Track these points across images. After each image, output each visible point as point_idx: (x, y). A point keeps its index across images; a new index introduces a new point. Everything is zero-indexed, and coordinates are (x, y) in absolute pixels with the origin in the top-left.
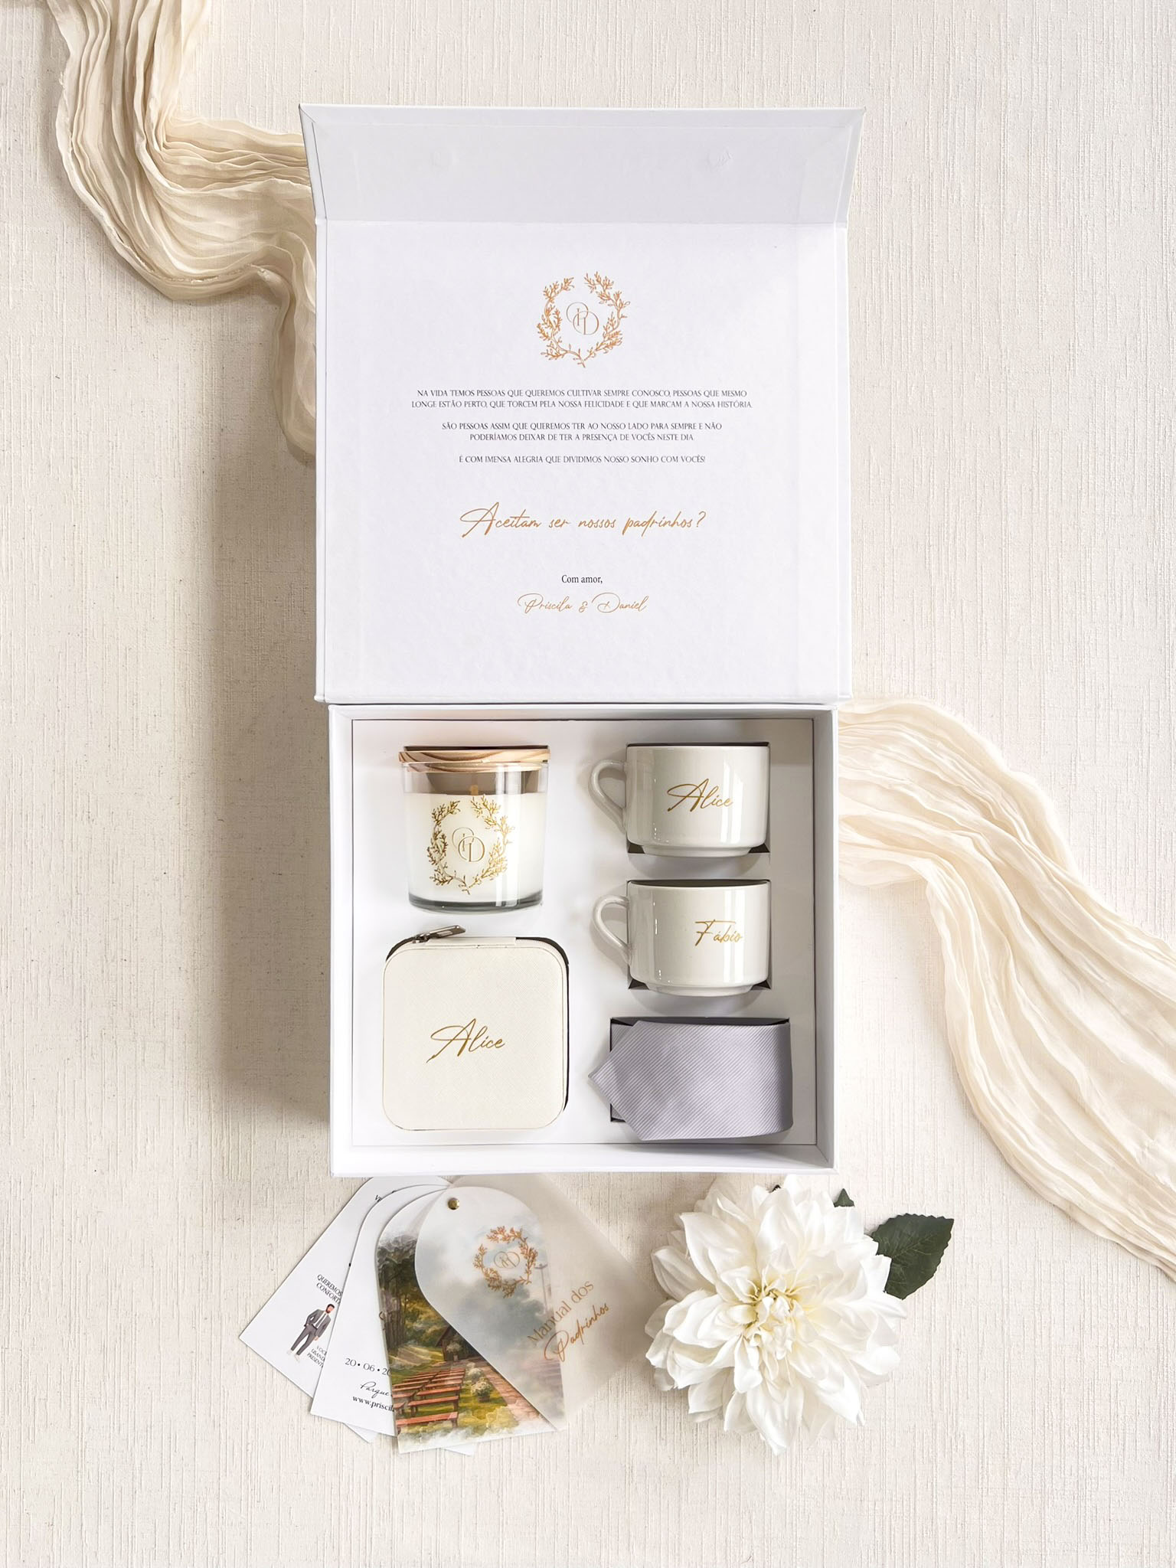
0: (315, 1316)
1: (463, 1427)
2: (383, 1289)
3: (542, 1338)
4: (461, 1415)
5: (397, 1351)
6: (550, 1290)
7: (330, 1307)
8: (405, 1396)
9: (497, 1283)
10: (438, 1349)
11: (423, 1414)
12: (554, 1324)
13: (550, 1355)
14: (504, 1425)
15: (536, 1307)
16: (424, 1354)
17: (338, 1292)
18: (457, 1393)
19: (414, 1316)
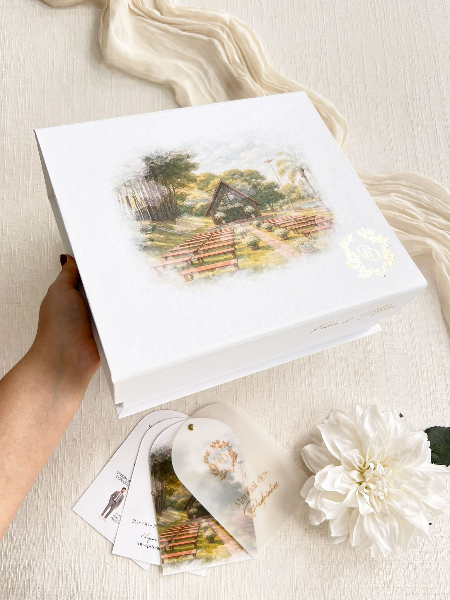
0: (115, 495)
1: (199, 558)
2: (153, 477)
3: (242, 503)
4: (198, 551)
5: (162, 514)
6: (245, 475)
7: (124, 489)
8: (166, 540)
9: (216, 472)
10: (185, 512)
11: (176, 551)
12: (249, 495)
13: (247, 514)
14: (224, 556)
15: (238, 486)
16: (177, 515)
17: (128, 480)
18: (196, 538)
19: (171, 493)
